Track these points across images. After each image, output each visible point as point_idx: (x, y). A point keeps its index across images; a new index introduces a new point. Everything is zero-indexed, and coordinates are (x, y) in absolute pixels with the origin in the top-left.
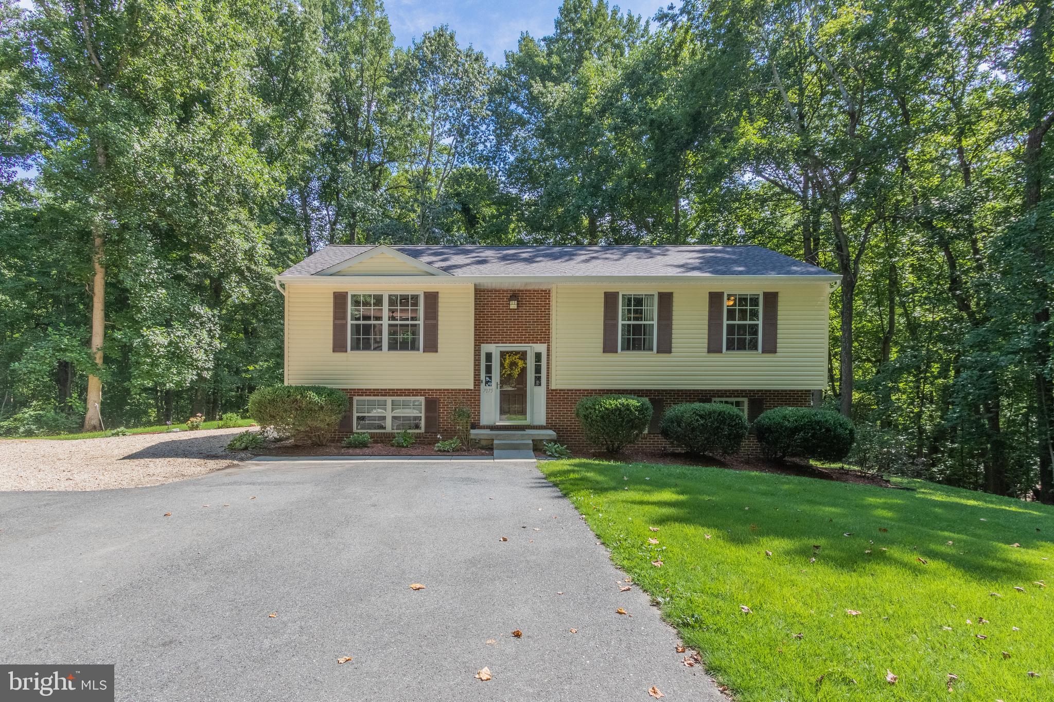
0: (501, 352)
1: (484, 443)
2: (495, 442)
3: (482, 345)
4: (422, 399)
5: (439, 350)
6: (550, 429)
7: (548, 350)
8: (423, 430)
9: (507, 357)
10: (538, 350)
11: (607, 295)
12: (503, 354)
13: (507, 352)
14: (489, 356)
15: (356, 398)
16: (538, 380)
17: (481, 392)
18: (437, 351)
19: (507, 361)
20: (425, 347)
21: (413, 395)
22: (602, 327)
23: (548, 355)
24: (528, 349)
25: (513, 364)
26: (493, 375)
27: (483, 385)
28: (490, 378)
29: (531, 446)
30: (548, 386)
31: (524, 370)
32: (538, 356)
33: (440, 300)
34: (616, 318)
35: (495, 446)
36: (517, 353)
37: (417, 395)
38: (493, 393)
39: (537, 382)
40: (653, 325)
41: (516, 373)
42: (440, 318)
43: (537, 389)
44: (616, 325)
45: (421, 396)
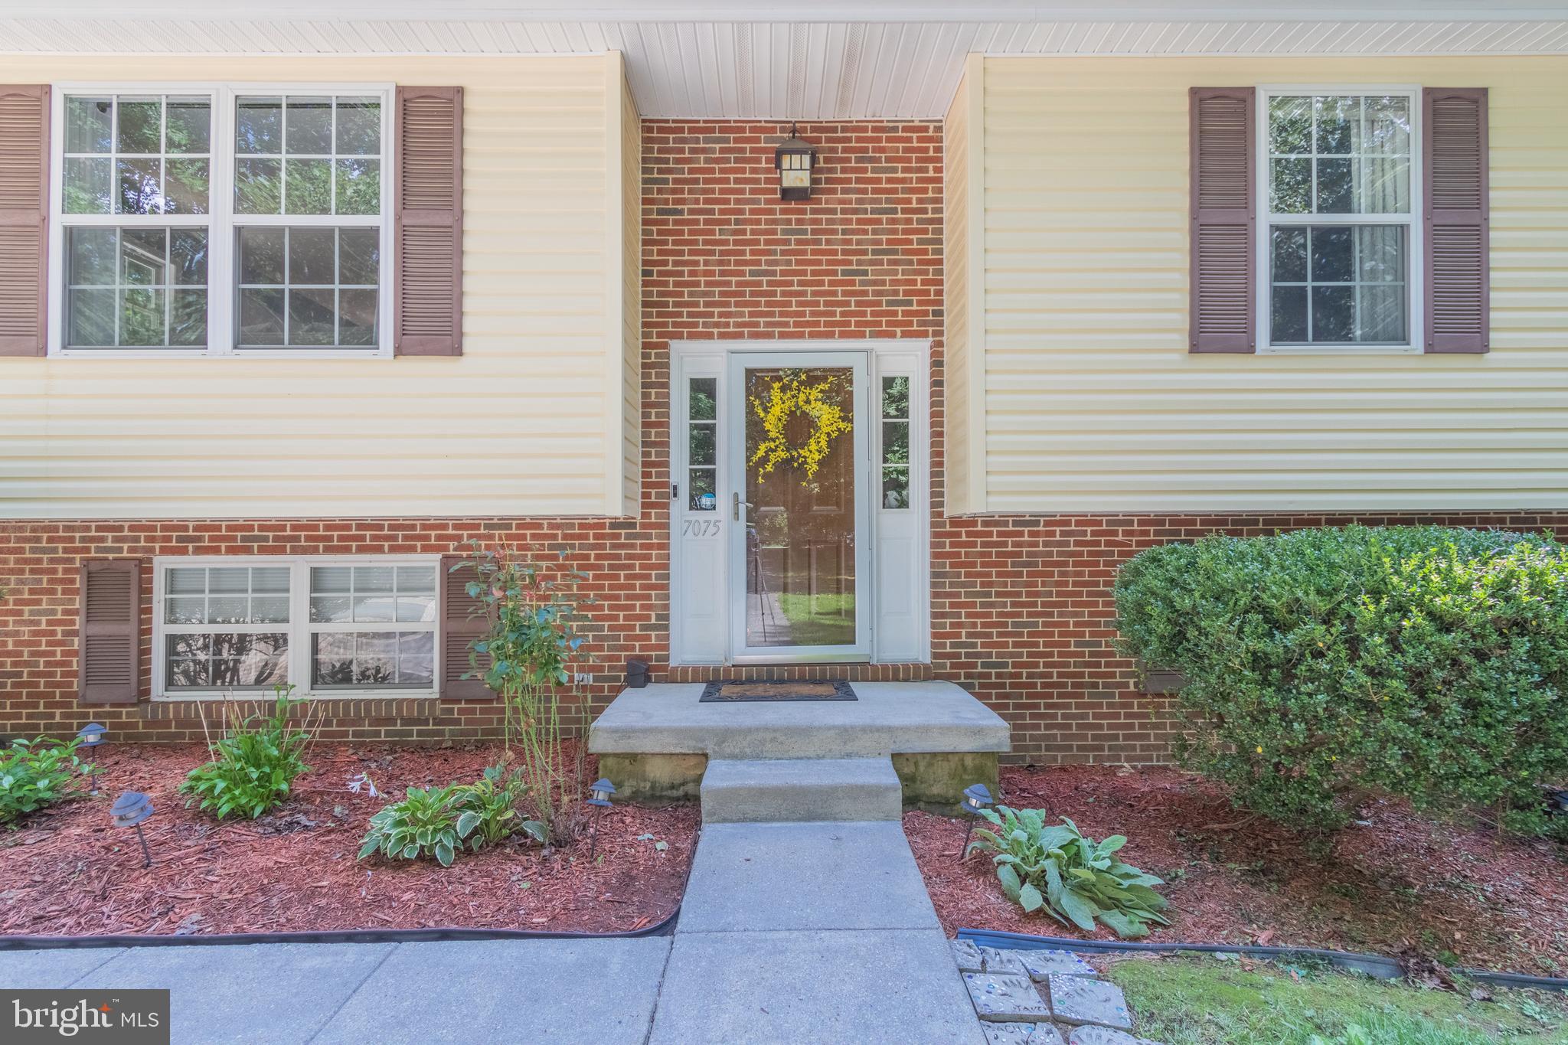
0: (750, 373)
1: (659, 772)
2: (718, 777)
3: (675, 345)
4: (433, 561)
5: (468, 345)
6: (949, 677)
7: (937, 363)
8: (434, 692)
9: (776, 393)
10: (894, 368)
11: (1203, 100)
12: (758, 382)
13: (776, 375)
14: (704, 389)
15: (162, 564)
16: (895, 486)
17: (675, 530)
18: (457, 351)
19: (776, 410)
20: (402, 331)
21: (394, 549)
22: (1182, 239)
23: (937, 383)
24: (857, 364)
25: (799, 427)
26: (721, 467)
27: (679, 507)
28: (710, 475)
29: (896, 799)
30: (937, 504)
31: (841, 446)
32: (895, 393)
33: (471, 123)
34: (1245, 198)
35: (706, 805)
36: (812, 378)
37: (412, 549)
38: (722, 536)
39: (893, 495)
40: (1403, 229)
41: (813, 454)
42: (471, 204)
43: (892, 518)
44: (1245, 231)
45: (426, 549)
